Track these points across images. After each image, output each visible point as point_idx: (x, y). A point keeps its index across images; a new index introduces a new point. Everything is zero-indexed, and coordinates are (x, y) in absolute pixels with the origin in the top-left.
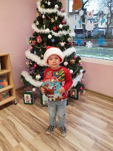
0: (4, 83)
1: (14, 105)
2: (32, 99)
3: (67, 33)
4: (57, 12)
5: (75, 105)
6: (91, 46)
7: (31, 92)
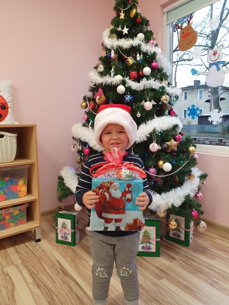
0: (18, 188)
1: (33, 243)
2: (73, 231)
3: (161, 85)
4: (139, 46)
5: (179, 258)
6: (220, 120)
7: (74, 214)
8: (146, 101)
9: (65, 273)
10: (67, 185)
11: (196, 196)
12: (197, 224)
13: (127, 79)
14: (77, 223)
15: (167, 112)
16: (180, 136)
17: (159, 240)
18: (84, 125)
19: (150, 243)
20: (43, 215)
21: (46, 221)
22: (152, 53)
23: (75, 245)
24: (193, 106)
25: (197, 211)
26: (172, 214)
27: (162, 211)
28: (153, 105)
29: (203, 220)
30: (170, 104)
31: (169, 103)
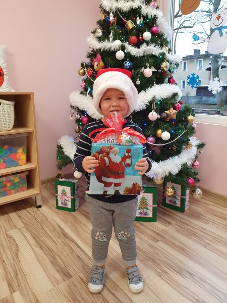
0: (18, 156)
1: (35, 209)
4: (140, 8)
6: (220, 89)
7: (74, 181)
8: (146, 68)
9: (66, 236)
10: (66, 154)
11: (193, 165)
12: (193, 191)
13: (126, 44)
14: (77, 190)
15: (167, 80)
16: (179, 104)
17: (156, 206)
18: (82, 93)
19: (147, 209)
20: (43, 183)
21: (46, 188)
22: (153, 16)
23: (74, 210)
24: (193, 74)
25: (194, 179)
26: (169, 181)
27: (159, 179)
28: (154, 73)
29: (199, 188)
30: (170, 72)
31: (169, 70)
